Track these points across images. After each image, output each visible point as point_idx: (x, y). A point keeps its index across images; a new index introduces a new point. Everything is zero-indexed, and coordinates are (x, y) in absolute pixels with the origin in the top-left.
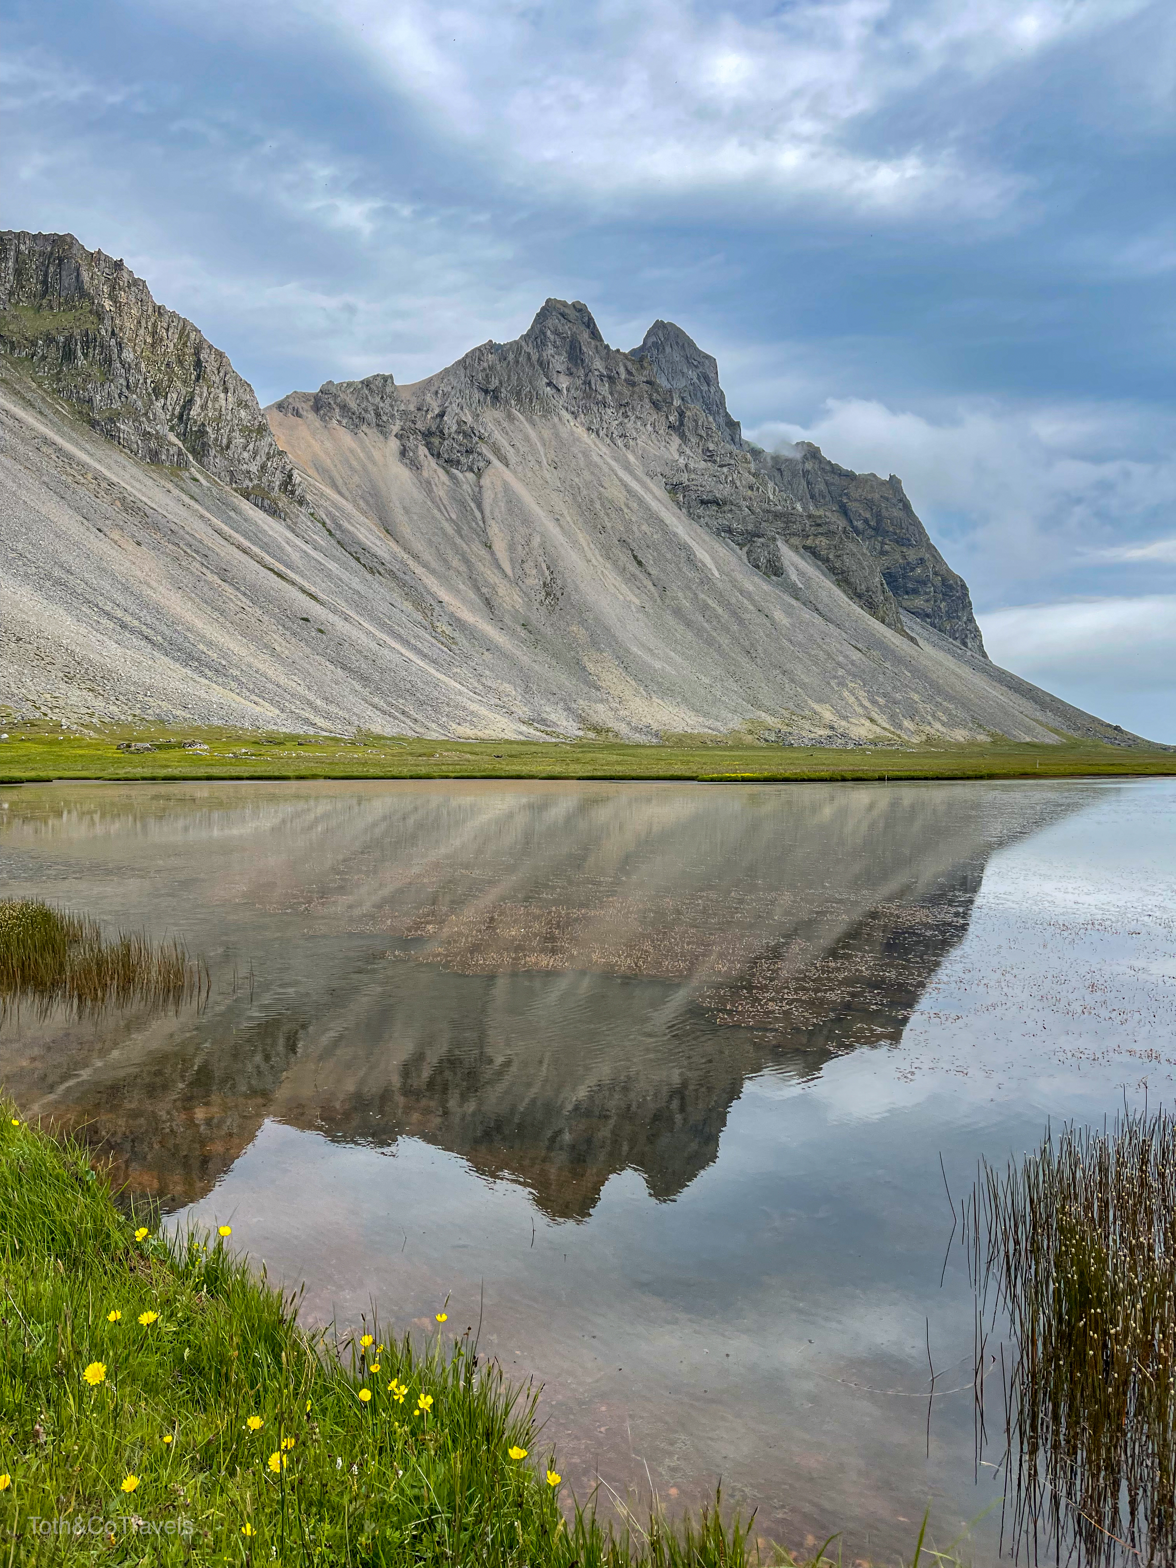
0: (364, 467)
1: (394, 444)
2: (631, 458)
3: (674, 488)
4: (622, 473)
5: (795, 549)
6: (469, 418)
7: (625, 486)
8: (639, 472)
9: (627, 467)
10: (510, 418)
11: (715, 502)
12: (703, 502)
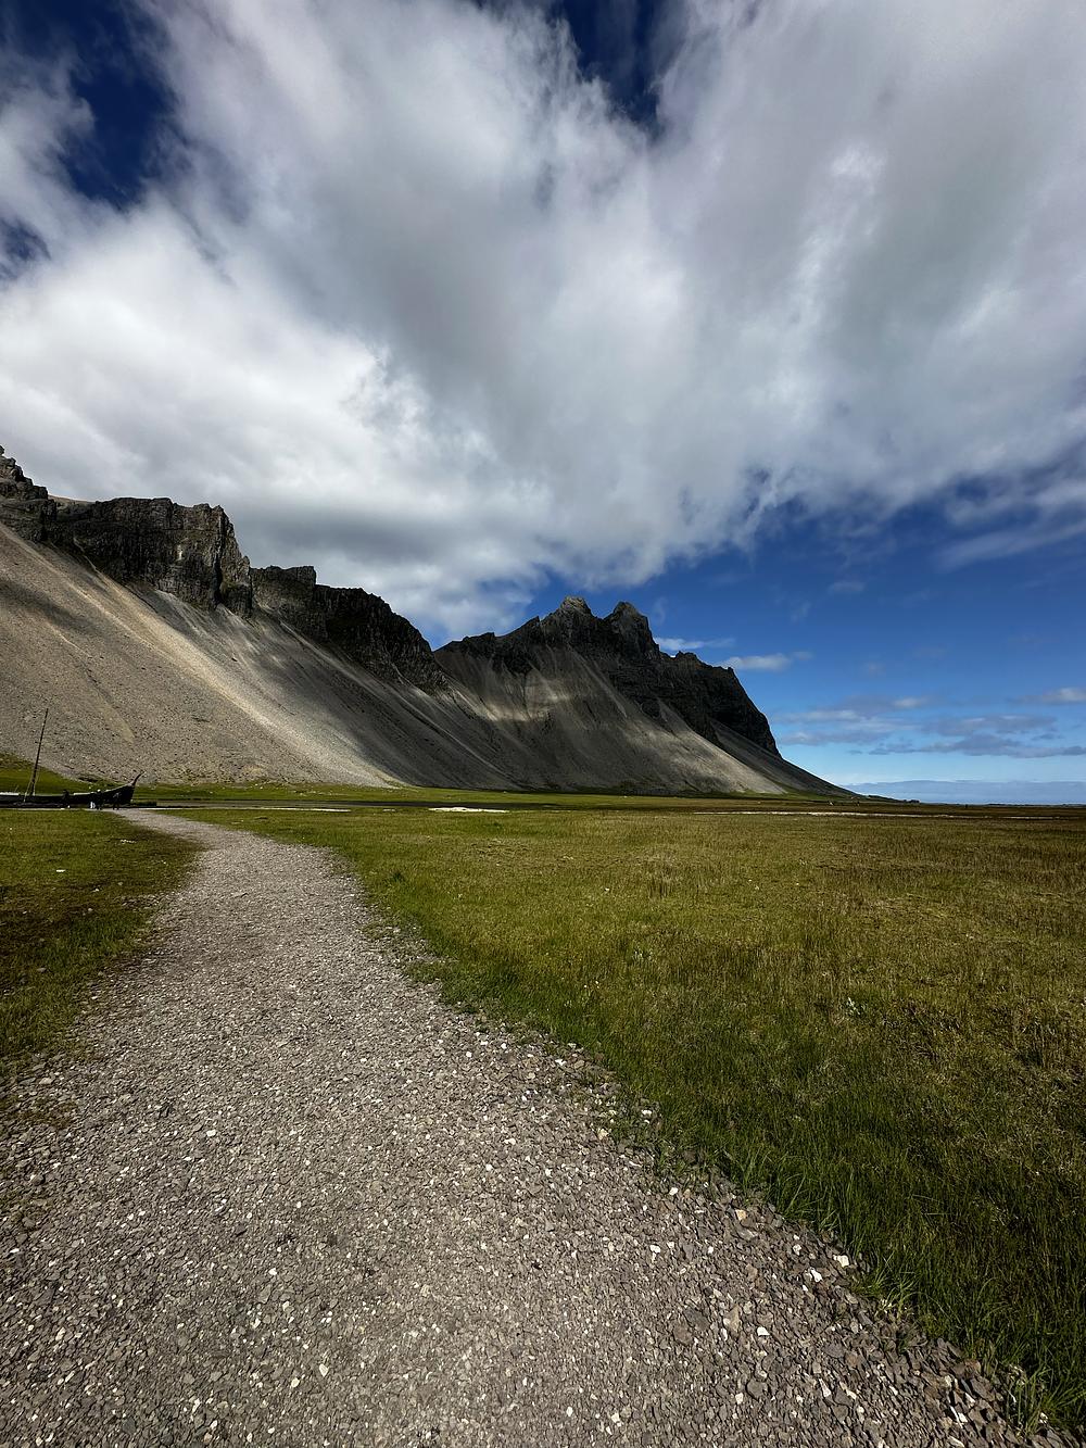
0: (477, 673)
1: (491, 661)
2: (595, 663)
3: (612, 678)
4: (591, 672)
5: (667, 704)
6: (524, 650)
7: (591, 677)
8: (599, 670)
9: (594, 670)
10: (544, 648)
11: (631, 683)
12: (624, 683)
